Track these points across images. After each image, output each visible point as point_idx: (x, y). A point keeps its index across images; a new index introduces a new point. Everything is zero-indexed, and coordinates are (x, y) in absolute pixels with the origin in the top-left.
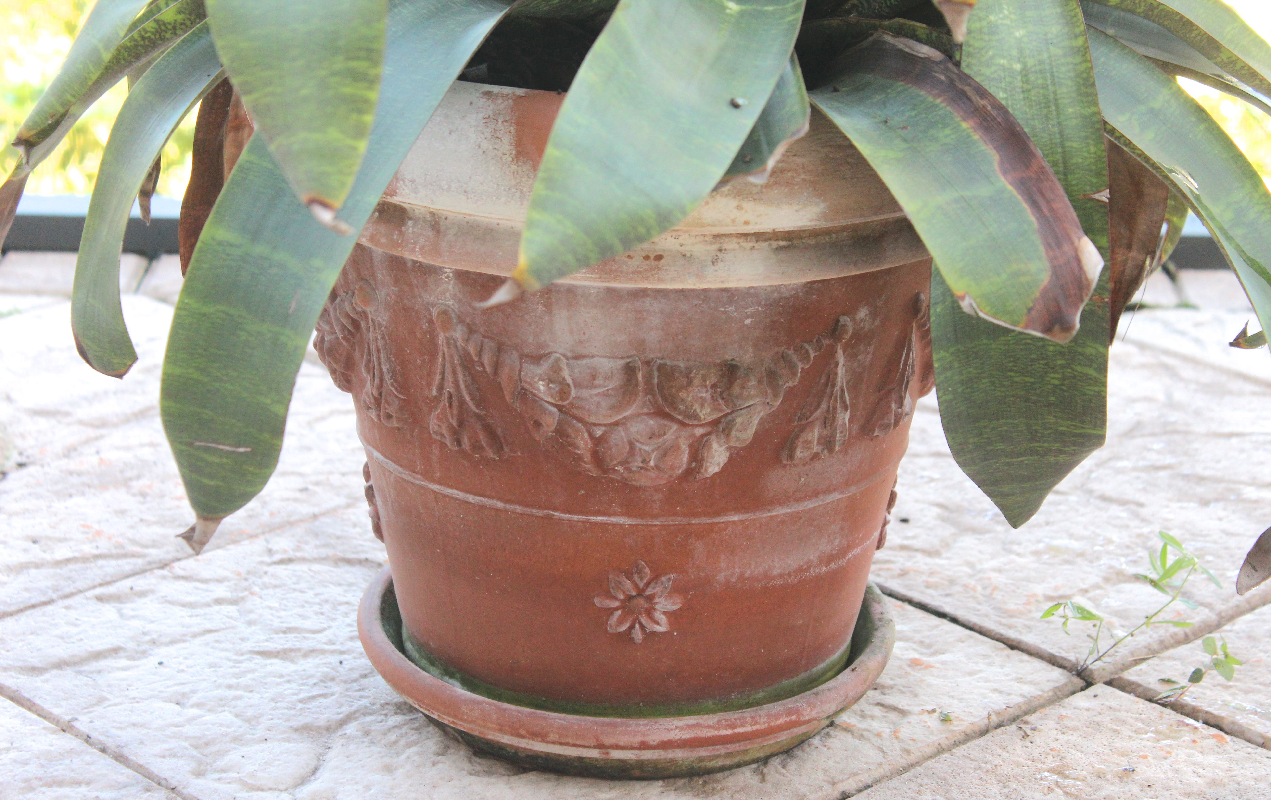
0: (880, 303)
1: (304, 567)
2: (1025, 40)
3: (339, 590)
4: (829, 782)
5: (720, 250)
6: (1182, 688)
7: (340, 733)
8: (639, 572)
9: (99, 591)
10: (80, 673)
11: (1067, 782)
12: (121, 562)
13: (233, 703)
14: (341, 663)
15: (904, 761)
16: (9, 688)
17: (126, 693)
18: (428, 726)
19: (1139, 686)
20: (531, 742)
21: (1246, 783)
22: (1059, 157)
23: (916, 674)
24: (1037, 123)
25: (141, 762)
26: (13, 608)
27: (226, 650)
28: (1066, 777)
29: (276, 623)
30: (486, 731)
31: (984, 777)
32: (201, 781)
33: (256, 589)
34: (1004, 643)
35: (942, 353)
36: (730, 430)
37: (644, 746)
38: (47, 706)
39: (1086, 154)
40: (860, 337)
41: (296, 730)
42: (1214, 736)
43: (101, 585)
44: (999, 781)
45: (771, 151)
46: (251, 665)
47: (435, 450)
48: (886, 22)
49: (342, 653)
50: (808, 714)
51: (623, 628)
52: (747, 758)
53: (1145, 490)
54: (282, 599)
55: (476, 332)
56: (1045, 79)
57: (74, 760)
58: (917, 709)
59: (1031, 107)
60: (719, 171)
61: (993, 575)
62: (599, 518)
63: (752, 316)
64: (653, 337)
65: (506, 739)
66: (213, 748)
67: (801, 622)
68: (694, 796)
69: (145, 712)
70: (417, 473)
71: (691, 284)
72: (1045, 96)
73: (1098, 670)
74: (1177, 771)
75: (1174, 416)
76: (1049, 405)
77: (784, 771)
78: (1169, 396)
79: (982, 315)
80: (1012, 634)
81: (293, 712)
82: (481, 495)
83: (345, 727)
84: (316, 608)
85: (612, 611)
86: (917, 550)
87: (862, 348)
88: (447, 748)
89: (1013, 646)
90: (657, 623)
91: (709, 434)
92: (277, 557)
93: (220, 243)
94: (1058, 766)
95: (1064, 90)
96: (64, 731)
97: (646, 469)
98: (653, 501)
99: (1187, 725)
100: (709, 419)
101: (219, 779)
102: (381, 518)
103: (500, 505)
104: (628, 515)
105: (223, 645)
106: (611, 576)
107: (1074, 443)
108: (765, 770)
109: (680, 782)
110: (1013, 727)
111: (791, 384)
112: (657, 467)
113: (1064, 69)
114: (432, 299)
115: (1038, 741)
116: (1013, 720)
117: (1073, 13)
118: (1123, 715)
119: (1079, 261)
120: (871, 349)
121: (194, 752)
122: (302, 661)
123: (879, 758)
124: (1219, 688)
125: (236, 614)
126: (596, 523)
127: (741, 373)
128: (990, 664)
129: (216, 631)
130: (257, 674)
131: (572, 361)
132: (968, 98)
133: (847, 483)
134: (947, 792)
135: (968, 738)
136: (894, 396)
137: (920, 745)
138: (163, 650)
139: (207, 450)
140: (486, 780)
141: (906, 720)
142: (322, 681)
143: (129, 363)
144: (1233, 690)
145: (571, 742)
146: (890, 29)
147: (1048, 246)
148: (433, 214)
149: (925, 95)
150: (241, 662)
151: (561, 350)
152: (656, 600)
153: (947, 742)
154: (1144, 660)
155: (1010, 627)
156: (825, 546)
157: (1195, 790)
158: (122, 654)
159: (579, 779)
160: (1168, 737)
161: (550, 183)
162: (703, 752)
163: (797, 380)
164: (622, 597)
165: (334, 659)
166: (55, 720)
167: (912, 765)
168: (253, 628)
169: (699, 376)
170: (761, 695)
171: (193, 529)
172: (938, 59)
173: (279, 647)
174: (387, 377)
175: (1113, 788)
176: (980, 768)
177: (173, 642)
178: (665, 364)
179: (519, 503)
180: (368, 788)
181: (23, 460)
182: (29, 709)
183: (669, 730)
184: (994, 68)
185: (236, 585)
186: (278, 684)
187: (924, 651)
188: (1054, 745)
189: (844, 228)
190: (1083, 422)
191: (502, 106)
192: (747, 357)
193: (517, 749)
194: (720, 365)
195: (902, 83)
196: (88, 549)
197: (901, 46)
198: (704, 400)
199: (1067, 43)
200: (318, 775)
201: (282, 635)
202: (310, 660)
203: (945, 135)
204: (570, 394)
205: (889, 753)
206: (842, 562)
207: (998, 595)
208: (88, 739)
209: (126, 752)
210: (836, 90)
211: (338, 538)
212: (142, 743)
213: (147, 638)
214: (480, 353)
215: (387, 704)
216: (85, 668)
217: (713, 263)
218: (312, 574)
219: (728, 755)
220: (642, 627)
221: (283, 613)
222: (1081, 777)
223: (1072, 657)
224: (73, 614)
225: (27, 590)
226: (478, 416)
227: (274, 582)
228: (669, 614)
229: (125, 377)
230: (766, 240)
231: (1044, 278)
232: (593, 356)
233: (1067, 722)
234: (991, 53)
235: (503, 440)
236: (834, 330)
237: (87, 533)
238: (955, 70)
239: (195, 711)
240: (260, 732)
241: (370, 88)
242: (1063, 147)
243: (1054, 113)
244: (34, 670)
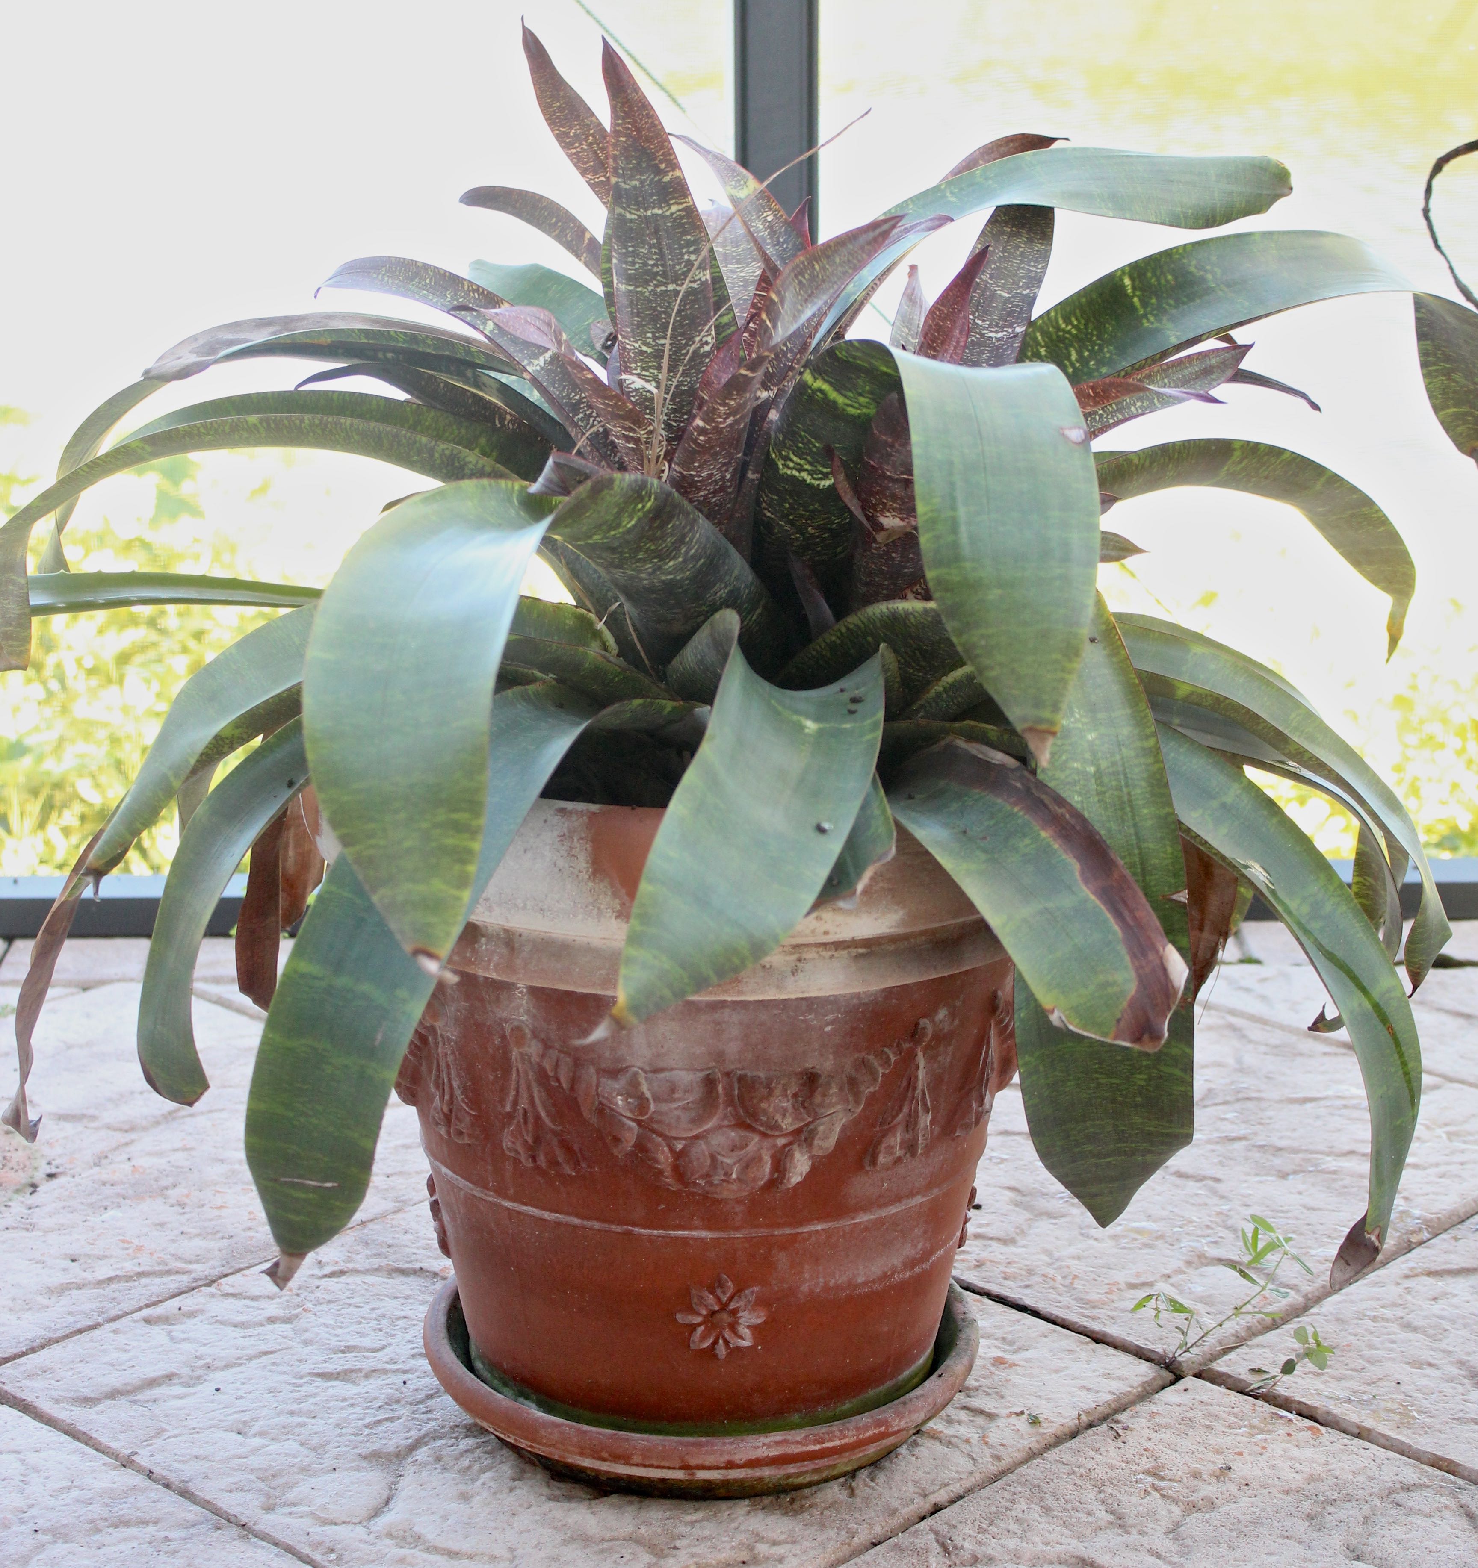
0: (958, 1003)
1: (358, 1279)
2: (1097, 742)
3: (396, 1303)
4: (920, 1495)
5: (799, 960)
6: (1274, 1377)
7: (410, 1460)
8: (722, 1285)
9: (145, 1312)
10: (134, 1402)
11: (1162, 1484)
12: (165, 1279)
13: (297, 1430)
14: (405, 1383)
15: (995, 1468)
16: (63, 1421)
17: (185, 1423)
18: (501, 1449)
19: (1230, 1376)
20: (613, 1465)
21: (1345, 1477)
22: (1137, 859)
23: (1001, 1374)
24: (1114, 826)
25: (208, 1498)
26: (59, 1334)
27: (284, 1373)
28: (1162, 1479)
29: (334, 1342)
30: (566, 1455)
31: (1079, 1482)
32: (271, 1516)
33: (309, 1305)
34: (1088, 1337)
35: (1027, 1058)
36: (813, 1139)
37: (730, 1465)
38: (105, 1439)
39: (1162, 855)
40: (940, 1038)
41: (365, 1458)
42: (1310, 1428)
43: (147, 1306)
44: (1094, 1486)
45: (859, 876)
46: (310, 1389)
47: (509, 1167)
48: (957, 725)
49: (405, 1372)
50: (897, 1424)
51: (706, 1345)
52: (835, 1472)
53: (1221, 1163)
54: (338, 1315)
55: (550, 1047)
56: (1119, 780)
57: (139, 1498)
58: (1004, 1412)
59: (1106, 809)
60: (810, 898)
61: (1072, 1263)
62: (680, 1233)
63: (832, 1023)
64: (732, 1049)
65: (587, 1463)
66: (281, 1481)
67: (886, 1329)
68: (783, 1515)
69: (207, 1443)
70: (488, 1189)
71: (771, 994)
72: (1120, 798)
73: (1186, 1361)
74: (1273, 1467)
75: (1246, 1082)
76: (1136, 1106)
77: (872, 1484)
78: (1239, 1061)
79: (1071, 1027)
80: (1095, 1326)
81: (360, 1438)
82: (557, 1212)
83: (414, 1453)
84: (373, 1324)
85: (693, 1327)
86: (992, 1239)
87: (941, 1049)
88: (523, 1471)
89: (1098, 1339)
90: (741, 1338)
91: (791, 1143)
92: (327, 1270)
93: (303, 976)
94: (1153, 1467)
95: (1138, 791)
96: (124, 1466)
97: (728, 1182)
98: (735, 1213)
99: (1281, 1417)
100: (791, 1129)
101: (290, 1514)
102: (448, 1234)
103: (577, 1221)
104: (710, 1229)
105: (280, 1368)
106: (693, 1292)
107: (1162, 1143)
108: (853, 1484)
109: (767, 1500)
110: (1104, 1427)
111: (872, 1089)
112: (739, 1179)
113: (1137, 770)
114: (504, 1015)
115: (1131, 1441)
116: (1104, 1418)
117: (1142, 714)
118: (1215, 1409)
119: (1165, 970)
120: (951, 1049)
121: (261, 1485)
122: (364, 1383)
123: (970, 1466)
124: (1311, 1376)
125: (290, 1334)
126: (677, 1238)
127: (822, 1080)
128: (1077, 1360)
129: (271, 1353)
130: (318, 1398)
131: (650, 1075)
132: (1045, 806)
133: (929, 1186)
134: (1042, 1499)
135: (1058, 1441)
136: (975, 1094)
137: (1010, 1450)
138: (219, 1376)
139: (293, 1185)
140: (566, 1505)
141: (994, 1424)
142: (387, 1404)
143: (200, 1091)
144: (1324, 1378)
145: (656, 1463)
146: (960, 733)
147: (1133, 956)
148: (506, 931)
149: (1001, 803)
150: (300, 1386)
151: (639, 1064)
152: (740, 1314)
153: (1037, 1446)
154: (1232, 1349)
155: (1093, 1319)
156: (909, 1251)
157: (1293, 1487)
158: (176, 1381)
159: (663, 1501)
160: (1262, 1431)
161: (644, 918)
162: (792, 1469)
163: (878, 1085)
164: (704, 1312)
165: (398, 1379)
166: (114, 1455)
167: (1003, 1473)
168: (310, 1348)
169: (780, 1086)
170: (847, 1406)
171: (276, 1265)
172: (1013, 767)
173: (339, 1368)
174: (458, 1093)
175: (1210, 1488)
176: (1074, 1473)
177: (227, 1366)
178: (746, 1075)
179: (598, 1219)
180: (445, 1518)
181: (53, 1170)
182: (86, 1444)
183: (757, 1448)
184: (1068, 772)
185: (288, 1301)
186: (342, 1409)
187: (1007, 1348)
188: (1147, 1445)
189: (923, 933)
190: (1171, 1122)
191: (576, 824)
192: (826, 1064)
193: (598, 1472)
194: (801, 1073)
195: (977, 791)
196: (130, 1267)
197: (974, 752)
198: (785, 1110)
199: (1138, 744)
200: (391, 1505)
201: (340, 1355)
202: (372, 1381)
203: (1025, 844)
204: (649, 1108)
205: (979, 1460)
206: (926, 1266)
207: (1078, 1284)
208: (150, 1474)
209: (191, 1487)
210: (910, 797)
211: (390, 1246)
212: (206, 1477)
213: (201, 1363)
214: (556, 1067)
215: (457, 1426)
216: (139, 1397)
217: (793, 974)
218: (366, 1287)
219: (816, 1471)
220: (726, 1342)
221: (339, 1331)
222: (1177, 1478)
223: (1159, 1349)
224: (121, 1339)
225: (71, 1313)
226: (553, 1131)
227: (328, 1297)
228: (751, 1327)
229: (196, 1105)
230: (845, 948)
231: (1131, 988)
232: (672, 1069)
233: (1158, 1419)
234: (1064, 758)
235: (579, 1155)
236: (913, 1035)
237: (127, 1249)
238: (1031, 777)
239: (258, 1441)
240: (328, 1462)
241: (473, 839)
242: (1139, 848)
243: (1130, 815)
244: (87, 1401)
